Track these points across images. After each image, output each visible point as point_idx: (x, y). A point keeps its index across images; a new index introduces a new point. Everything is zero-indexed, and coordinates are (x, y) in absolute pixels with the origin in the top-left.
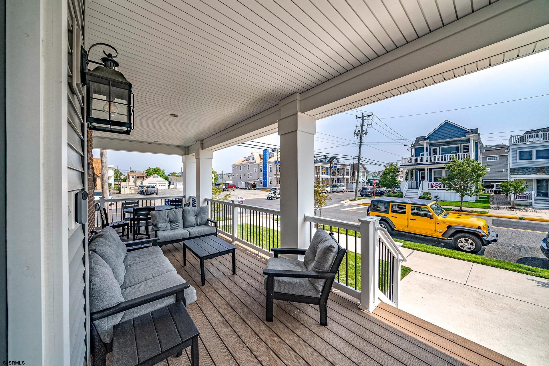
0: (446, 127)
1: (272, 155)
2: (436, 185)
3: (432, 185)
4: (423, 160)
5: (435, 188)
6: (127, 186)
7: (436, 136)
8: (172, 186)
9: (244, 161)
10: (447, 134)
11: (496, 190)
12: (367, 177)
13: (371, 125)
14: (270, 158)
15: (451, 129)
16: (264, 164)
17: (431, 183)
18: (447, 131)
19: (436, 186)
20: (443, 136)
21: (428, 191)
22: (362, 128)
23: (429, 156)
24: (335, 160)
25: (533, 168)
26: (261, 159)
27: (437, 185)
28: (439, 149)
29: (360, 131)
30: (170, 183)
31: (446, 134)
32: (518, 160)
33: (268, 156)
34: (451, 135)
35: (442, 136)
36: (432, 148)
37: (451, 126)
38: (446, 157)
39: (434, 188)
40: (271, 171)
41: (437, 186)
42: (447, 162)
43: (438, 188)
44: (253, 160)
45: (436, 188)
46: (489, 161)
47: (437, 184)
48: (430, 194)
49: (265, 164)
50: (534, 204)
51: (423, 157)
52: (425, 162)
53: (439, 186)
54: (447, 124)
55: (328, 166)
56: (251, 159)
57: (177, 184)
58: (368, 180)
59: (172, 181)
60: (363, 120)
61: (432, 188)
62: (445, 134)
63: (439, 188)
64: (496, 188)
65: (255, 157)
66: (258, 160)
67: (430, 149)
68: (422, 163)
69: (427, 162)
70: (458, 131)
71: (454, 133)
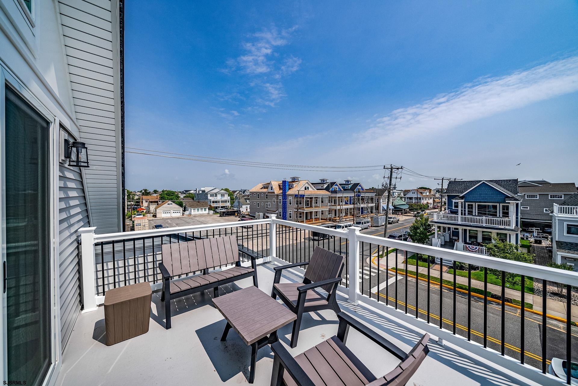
0: (483, 187)
1: (292, 186)
2: (472, 249)
3: (467, 248)
4: (457, 219)
6: (140, 223)
7: (472, 195)
8: (187, 213)
9: (262, 188)
10: (485, 196)
11: (537, 239)
12: (392, 203)
13: (401, 179)
14: (290, 189)
15: (489, 191)
16: (283, 195)
17: (467, 246)
18: (484, 192)
20: (480, 197)
22: (391, 180)
23: (463, 216)
24: (358, 187)
26: (280, 189)
27: (473, 249)
28: (475, 205)
29: (389, 184)
30: (184, 211)
31: (484, 195)
32: (565, 234)
33: (287, 187)
34: (489, 197)
36: (467, 204)
37: (489, 187)
38: (483, 220)
40: (290, 204)
41: (473, 250)
43: (474, 252)
44: (272, 189)
46: (527, 198)
47: (473, 248)
49: (285, 196)
51: (457, 217)
52: (460, 222)
55: (352, 195)
56: (270, 188)
57: (192, 210)
58: (394, 207)
59: (187, 207)
60: (391, 172)
62: (482, 195)
64: (537, 237)
65: (274, 187)
66: (277, 191)
67: (465, 204)
68: (456, 222)
69: (462, 222)
70: (497, 194)
71: (492, 196)
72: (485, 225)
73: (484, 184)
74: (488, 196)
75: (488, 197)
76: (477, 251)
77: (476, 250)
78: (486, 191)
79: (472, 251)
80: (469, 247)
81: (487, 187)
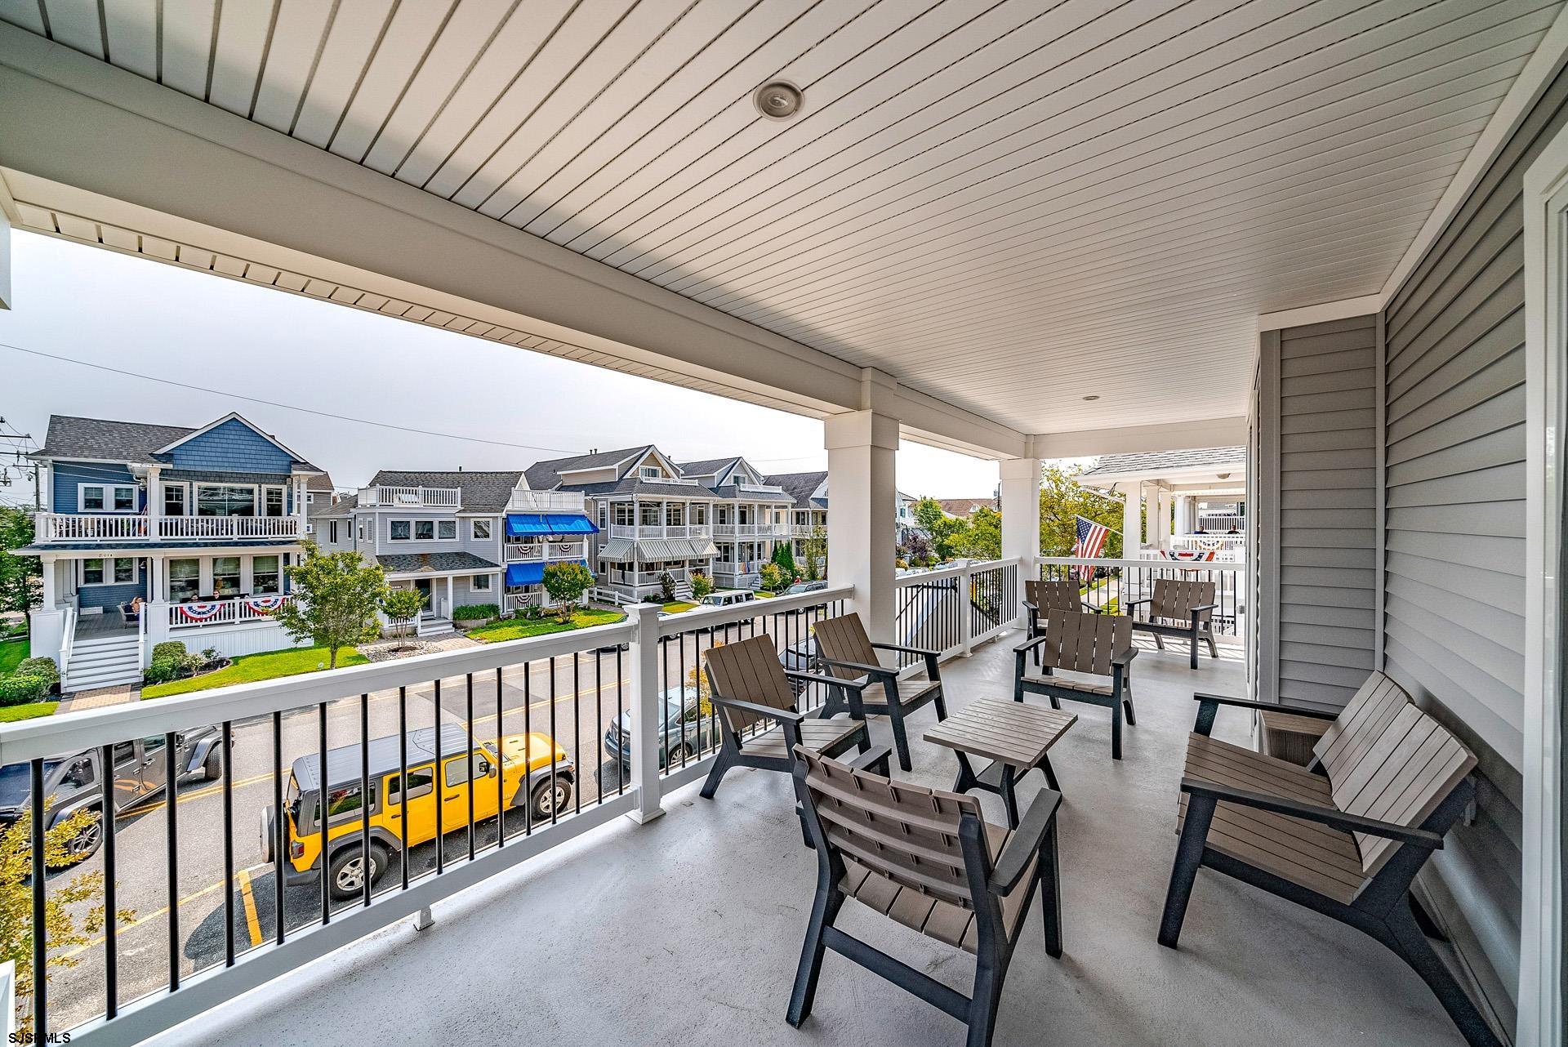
0: (233, 432)
2: (199, 613)
3: (183, 613)
4: (145, 531)
5: (194, 624)
7: (200, 453)
10: (238, 456)
15: (250, 443)
17: (182, 608)
18: (236, 446)
19: (199, 616)
20: (225, 459)
21: (169, 637)
25: (411, 556)
27: (204, 613)
28: (191, 489)
31: (235, 456)
32: (389, 540)
34: (250, 461)
35: (220, 459)
36: (163, 485)
37: (249, 434)
38: (232, 526)
39: (191, 622)
41: (205, 616)
42: (235, 539)
43: (206, 620)
45: (199, 623)
47: (204, 610)
48: (179, 647)
50: (419, 630)
51: (147, 519)
52: (154, 537)
53: (209, 615)
54: (234, 425)
61: (184, 625)
62: (230, 455)
63: (208, 622)
68: (143, 537)
69: (163, 537)
70: (269, 453)
71: (258, 457)
72: (239, 537)
73: (234, 423)
74: (247, 456)
75: (248, 461)
76: (215, 615)
77: (214, 612)
78: (239, 442)
79: (199, 619)
80: (190, 608)
81: (244, 433)
